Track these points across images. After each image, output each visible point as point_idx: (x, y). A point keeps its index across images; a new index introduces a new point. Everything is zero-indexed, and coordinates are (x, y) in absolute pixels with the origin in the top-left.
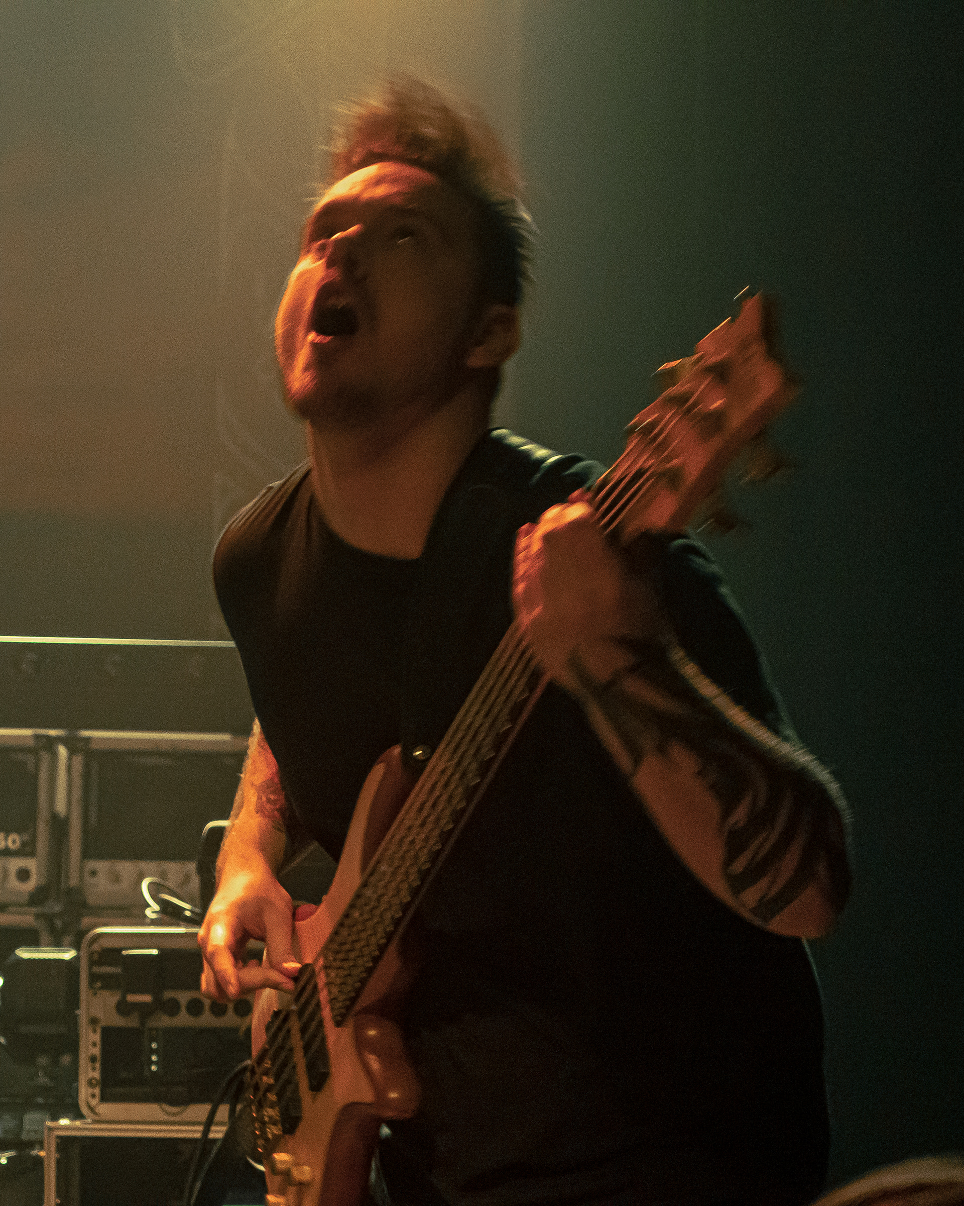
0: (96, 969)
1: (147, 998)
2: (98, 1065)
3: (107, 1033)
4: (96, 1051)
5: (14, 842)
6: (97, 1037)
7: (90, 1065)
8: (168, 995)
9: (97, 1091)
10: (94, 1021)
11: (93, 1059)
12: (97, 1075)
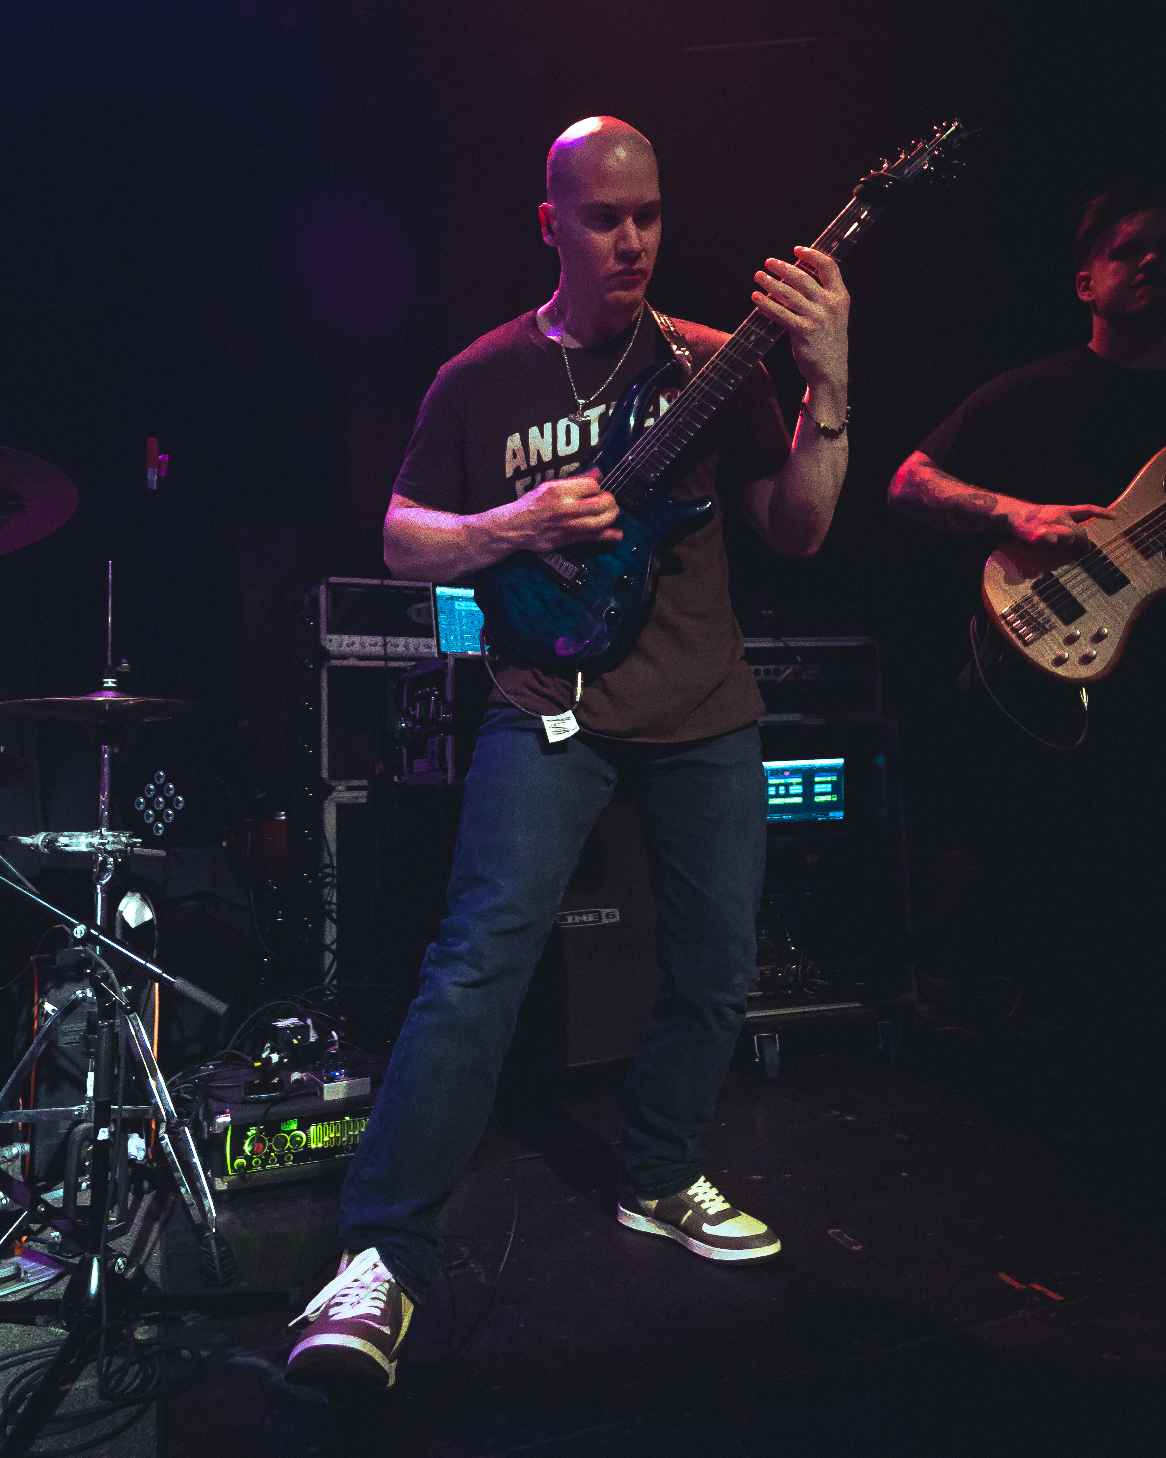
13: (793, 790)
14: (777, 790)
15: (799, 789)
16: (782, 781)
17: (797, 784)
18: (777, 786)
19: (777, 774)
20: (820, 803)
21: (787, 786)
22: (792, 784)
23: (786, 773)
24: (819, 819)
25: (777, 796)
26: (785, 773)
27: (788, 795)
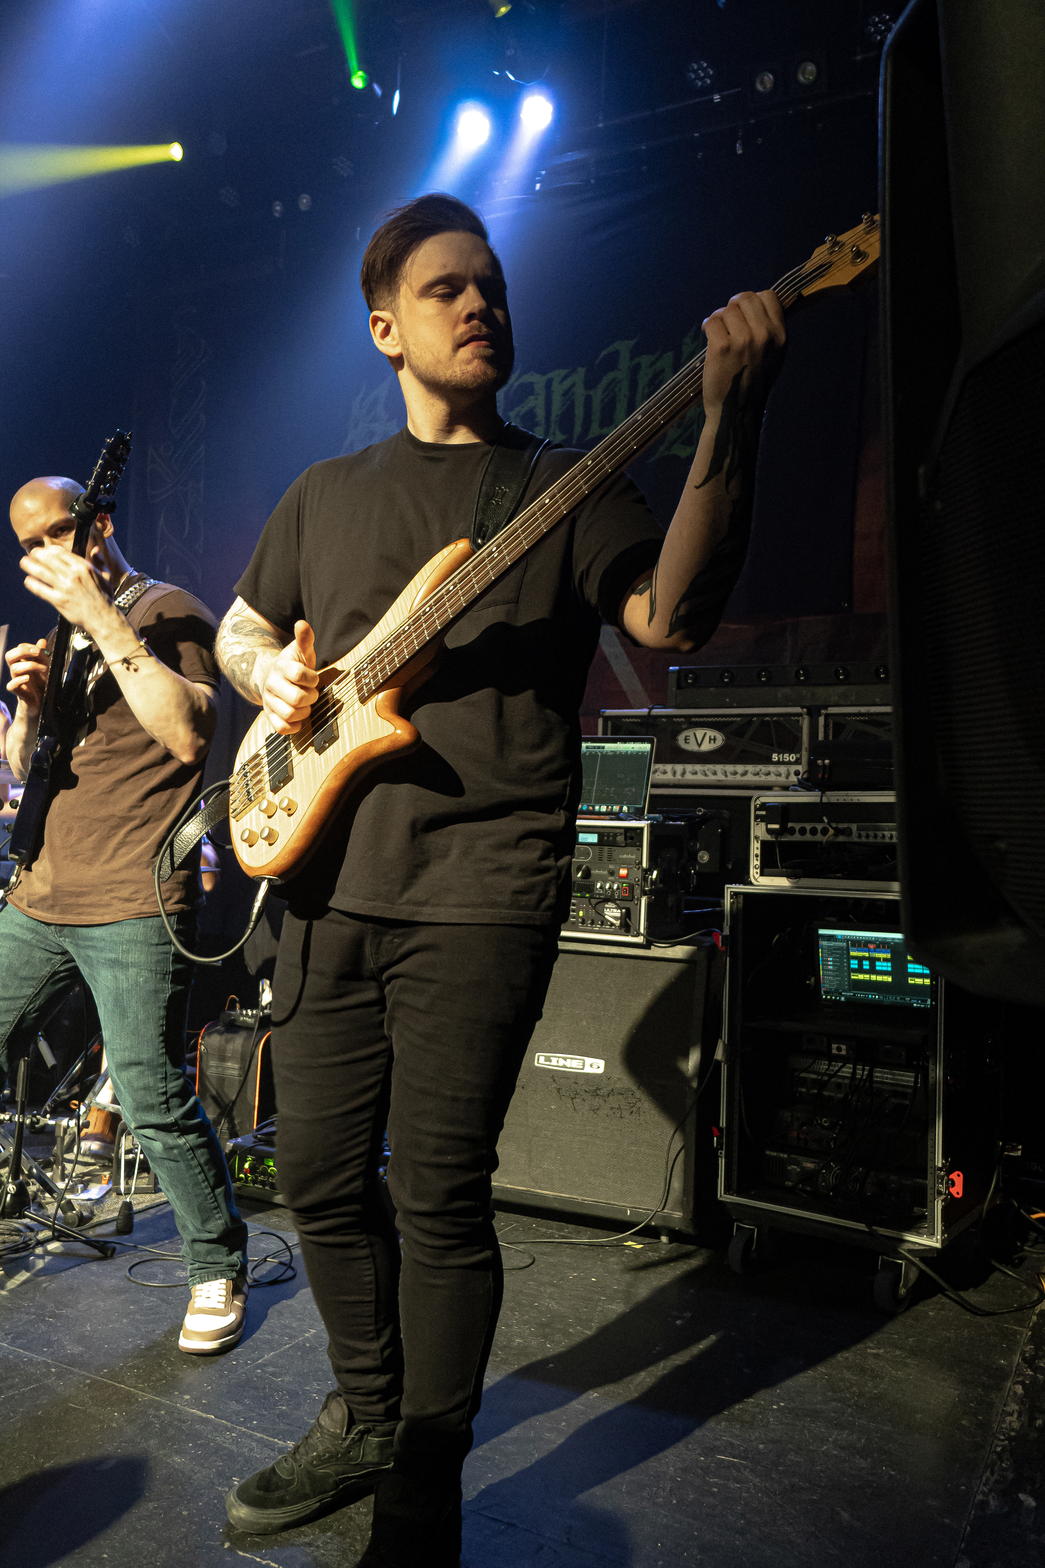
0: (758, 813)
1: (776, 826)
2: (759, 858)
3: (764, 844)
4: (758, 852)
5: (793, 758)
6: (758, 845)
7: (755, 858)
8: (790, 825)
9: (758, 871)
10: (756, 838)
11: (757, 856)
12: (758, 863)
13: (880, 966)
14: (860, 964)
15: (887, 966)
16: (867, 954)
17: (885, 960)
18: (860, 960)
19: (859, 946)
20: (916, 986)
21: (873, 961)
22: (879, 959)
23: (871, 946)
24: (915, 1005)
25: (860, 970)
26: (869, 945)
27: (873, 970)
